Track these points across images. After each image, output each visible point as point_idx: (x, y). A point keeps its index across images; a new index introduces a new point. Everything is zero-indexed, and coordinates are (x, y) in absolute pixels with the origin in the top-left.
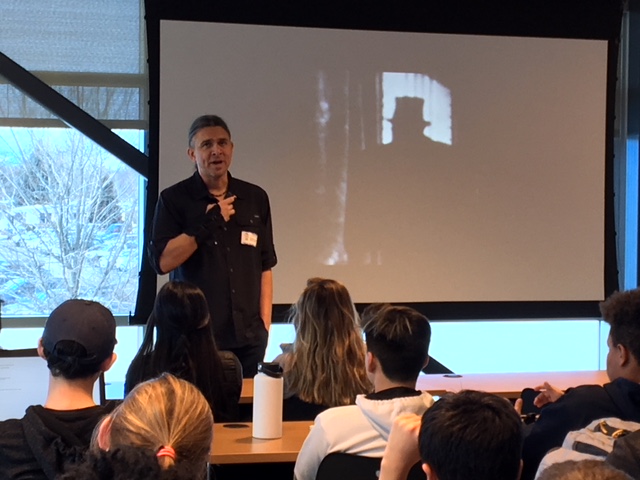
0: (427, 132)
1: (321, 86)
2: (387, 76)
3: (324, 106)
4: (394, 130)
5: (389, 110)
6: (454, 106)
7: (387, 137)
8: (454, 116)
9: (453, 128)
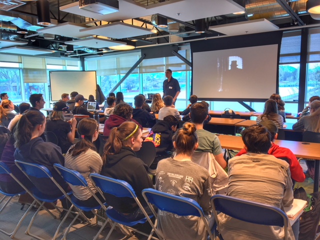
0: (237, 67)
1: (218, 60)
2: (230, 57)
3: (219, 64)
4: (231, 67)
5: (230, 63)
6: (243, 61)
7: (230, 68)
8: (243, 63)
9: (243, 66)
